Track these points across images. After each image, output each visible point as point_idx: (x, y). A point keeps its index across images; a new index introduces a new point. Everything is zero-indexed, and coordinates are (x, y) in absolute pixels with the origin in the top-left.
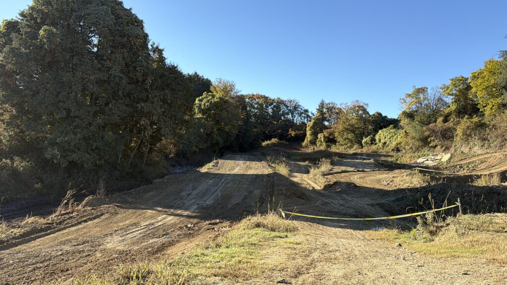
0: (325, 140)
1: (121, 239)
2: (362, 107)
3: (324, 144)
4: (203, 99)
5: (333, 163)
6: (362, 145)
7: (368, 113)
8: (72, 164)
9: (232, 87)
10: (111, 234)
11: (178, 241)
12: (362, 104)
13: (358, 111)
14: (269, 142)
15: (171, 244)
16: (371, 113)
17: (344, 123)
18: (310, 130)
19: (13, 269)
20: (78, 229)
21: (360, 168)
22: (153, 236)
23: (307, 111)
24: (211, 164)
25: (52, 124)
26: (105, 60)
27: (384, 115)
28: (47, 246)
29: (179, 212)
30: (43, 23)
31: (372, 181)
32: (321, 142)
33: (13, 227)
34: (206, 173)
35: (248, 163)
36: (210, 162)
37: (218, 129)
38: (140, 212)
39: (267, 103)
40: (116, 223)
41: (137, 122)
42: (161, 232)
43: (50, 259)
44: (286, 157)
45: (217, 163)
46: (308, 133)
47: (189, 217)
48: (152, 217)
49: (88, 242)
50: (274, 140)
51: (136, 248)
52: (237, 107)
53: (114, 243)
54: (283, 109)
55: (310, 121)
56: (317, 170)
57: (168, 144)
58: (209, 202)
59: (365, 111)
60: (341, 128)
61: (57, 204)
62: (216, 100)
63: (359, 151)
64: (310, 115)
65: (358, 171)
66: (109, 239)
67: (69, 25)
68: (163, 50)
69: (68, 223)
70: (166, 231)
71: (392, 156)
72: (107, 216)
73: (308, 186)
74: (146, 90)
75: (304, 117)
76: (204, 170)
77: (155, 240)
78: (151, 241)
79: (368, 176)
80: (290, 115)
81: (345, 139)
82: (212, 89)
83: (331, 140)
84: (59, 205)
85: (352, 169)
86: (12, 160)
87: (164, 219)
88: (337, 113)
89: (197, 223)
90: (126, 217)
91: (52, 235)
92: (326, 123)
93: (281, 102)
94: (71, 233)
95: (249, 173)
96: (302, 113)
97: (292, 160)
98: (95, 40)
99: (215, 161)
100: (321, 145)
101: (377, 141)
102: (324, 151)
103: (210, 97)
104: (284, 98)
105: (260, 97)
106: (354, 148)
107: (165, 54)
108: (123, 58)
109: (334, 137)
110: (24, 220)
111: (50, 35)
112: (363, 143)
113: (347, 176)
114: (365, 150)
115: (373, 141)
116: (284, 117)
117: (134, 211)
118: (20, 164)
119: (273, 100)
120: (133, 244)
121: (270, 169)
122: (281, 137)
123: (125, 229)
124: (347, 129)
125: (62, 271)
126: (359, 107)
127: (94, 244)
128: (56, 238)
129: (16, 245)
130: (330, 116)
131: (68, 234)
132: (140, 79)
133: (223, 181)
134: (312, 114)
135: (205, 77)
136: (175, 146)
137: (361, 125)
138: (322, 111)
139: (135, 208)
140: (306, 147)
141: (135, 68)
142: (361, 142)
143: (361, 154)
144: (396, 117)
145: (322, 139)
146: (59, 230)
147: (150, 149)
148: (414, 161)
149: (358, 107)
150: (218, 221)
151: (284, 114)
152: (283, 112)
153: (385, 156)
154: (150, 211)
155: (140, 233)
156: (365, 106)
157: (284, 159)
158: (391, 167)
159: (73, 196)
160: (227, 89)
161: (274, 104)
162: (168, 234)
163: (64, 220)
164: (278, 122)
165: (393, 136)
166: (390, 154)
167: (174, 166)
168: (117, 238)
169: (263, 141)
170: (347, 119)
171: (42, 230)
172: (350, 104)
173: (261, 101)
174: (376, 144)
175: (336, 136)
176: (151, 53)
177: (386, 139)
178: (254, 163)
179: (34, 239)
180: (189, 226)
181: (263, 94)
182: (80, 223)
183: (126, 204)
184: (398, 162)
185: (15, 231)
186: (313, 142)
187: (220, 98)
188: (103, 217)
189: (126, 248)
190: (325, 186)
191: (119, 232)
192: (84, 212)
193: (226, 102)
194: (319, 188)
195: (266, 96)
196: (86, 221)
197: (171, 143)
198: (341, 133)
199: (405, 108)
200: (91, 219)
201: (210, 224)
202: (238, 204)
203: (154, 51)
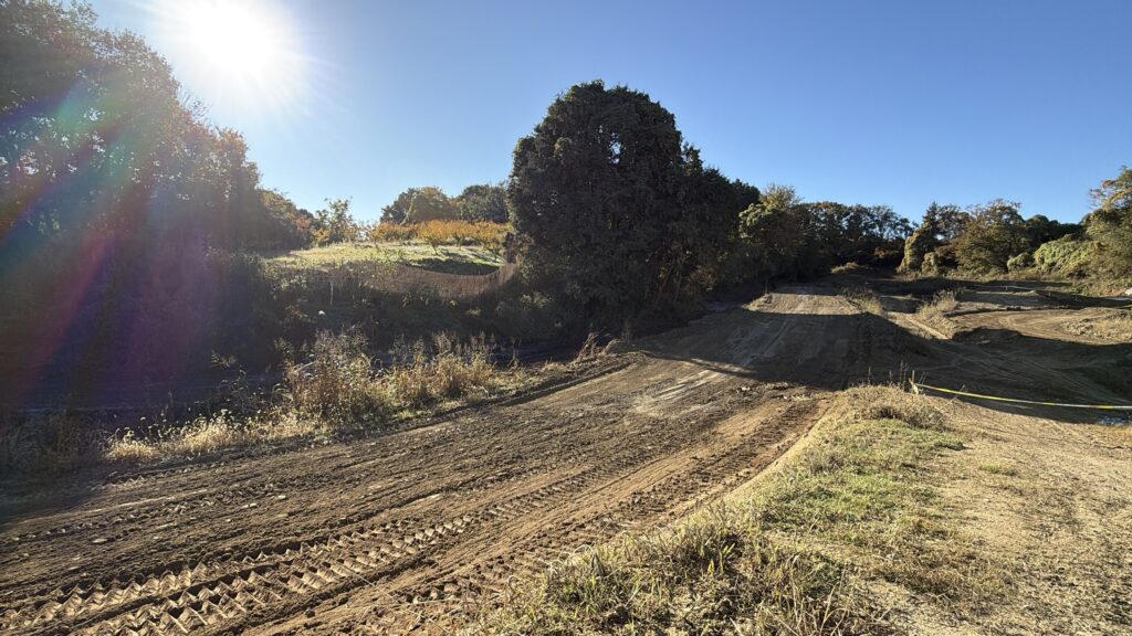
0: (936, 262)
1: (653, 400)
2: (1009, 208)
3: (935, 268)
4: (748, 213)
5: (958, 298)
6: (1006, 268)
7: (1020, 217)
8: (594, 300)
9: (790, 194)
10: (641, 393)
11: (731, 413)
12: (1007, 205)
13: (1001, 215)
14: (842, 268)
15: (723, 415)
16: (1025, 218)
17: (974, 235)
18: (911, 248)
19: (528, 433)
20: (602, 382)
21: (1015, 305)
22: (694, 399)
23: (905, 221)
24: (762, 299)
25: (572, 254)
26: (629, 172)
27: (1050, 220)
28: (566, 402)
29: (727, 367)
30: (558, 136)
31: (1044, 325)
32: (930, 265)
33: (532, 375)
34: (758, 312)
35: (816, 297)
36: (759, 297)
37: (770, 252)
38: (674, 363)
39: (841, 213)
40: (645, 376)
41: (667, 248)
42: (705, 395)
43: (569, 423)
44: (872, 288)
45: (771, 298)
46: (907, 253)
47: (739, 374)
48: (691, 372)
49: (613, 401)
50: (850, 265)
51: (674, 417)
52: (797, 221)
53: (644, 407)
54: (866, 219)
55: (911, 235)
56: (933, 309)
57: (705, 275)
58: (769, 354)
59: (1013, 214)
60: (967, 242)
61: (579, 347)
62: (766, 212)
63: (1001, 278)
64: (911, 225)
65: (1009, 309)
66: (638, 399)
67: (586, 133)
68: (699, 151)
69: (590, 373)
70: (710, 394)
71: (1071, 285)
72: (634, 366)
73: (922, 334)
74: (678, 205)
75: (901, 230)
76: (753, 307)
77: (698, 407)
78: (693, 408)
79: (1031, 319)
80: (877, 228)
81: (974, 261)
82: (761, 199)
83: (948, 262)
84: (580, 349)
85: (996, 307)
86: (532, 296)
87: (707, 375)
88: (960, 221)
89: (754, 386)
90: (658, 370)
91: (573, 388)
92: (940, 237)
93: (861, 211)
94: (591, 386)
95: (820, 313)
96: (898, 224)
97: (883, 293)
98: (616, 149)
99: (766, 295)
100: (929, 270)
101: (1037, 260)
102: (935, 279)
103: (759, 210)
104: (867, 204)
105: (827, 205)
106: (991, 273)
107: (701, 156)
108: (650, 167)
109: (954, 257)
110: (542, 366)
111: (566, 146)
112: (1008, 264)
113: (990, 319)
114: (1011, 276)
115: (1029, 262)
116: (868, 232)
117: (667, 361)
118: (540, 300)
119: (850, 209)
120: (670, 410)
121: (852, 307)
122: (861, 260)
123: (658, 386)
124: (978, 245)
125: (583, 444)
126: (1003, 209)
127: (621, 403)
128: (576, 392)
129: (533, 398)
130: (947, 226)
131: (591, 388)
132: (671, 191)
133: (785, 323)
134: (915, 224)
135: (751, 185)
136: (714, 276)
137: (1007, 236)
138: (933, 220)
139: (667, 358)
140: (904, 273)
141: (664, 177)
142: (1005, 264)
143: (1009, 283)
144: (1076, 223)
145: (932, 261)
146: (581, 382)
147: (683, 280)
148: (1118, 293)
149: (1000, 209)
150: (786, 384)
151: (867, 227)
152: (866, 224)
153: (1054, 285)
154: (687, 364)
155: (677, 395)
156: (1014, 207)
157: (870, 291)
158: (1075, 303)
159: (595, 340)
160: (783, 197)
161: (852, 214)
162: (714, 399)
163: (586, 369)
164: (856, 239)
165: (1070, 253)
166: (1064, 281)
167: (711, 302)
168: (648, 399)
169: (834, 266)
170: (979, 229)
171: (562, 381)
172: (985, 206)
173: (830, 211)
174: (1034, 266)
175: (957, 255)
176: (684, 157)
177: (1056, 258)
178: (825, 297)
179: (553, 391)
180: (744, 389)
181: (834, 202)
182: (603, 374)
183: (656, 352)
184: (1083, 294)
185: (534, 379)
186: (915, 266)
187: (773, 210)
188: (630, 368)
189: (660, 416)
190: (956, 335)
191: (650, 390)
192: (608, 359)
193: (781, 215)
194: (945, 338)
195: (839, 203)
196: (610, 372)
197: (710, 273)
198: (967, 252)
199: (1101, 204)
200: (616, 370)
201: (775, 388)
202: (813, 359)
203: (688, 155)
